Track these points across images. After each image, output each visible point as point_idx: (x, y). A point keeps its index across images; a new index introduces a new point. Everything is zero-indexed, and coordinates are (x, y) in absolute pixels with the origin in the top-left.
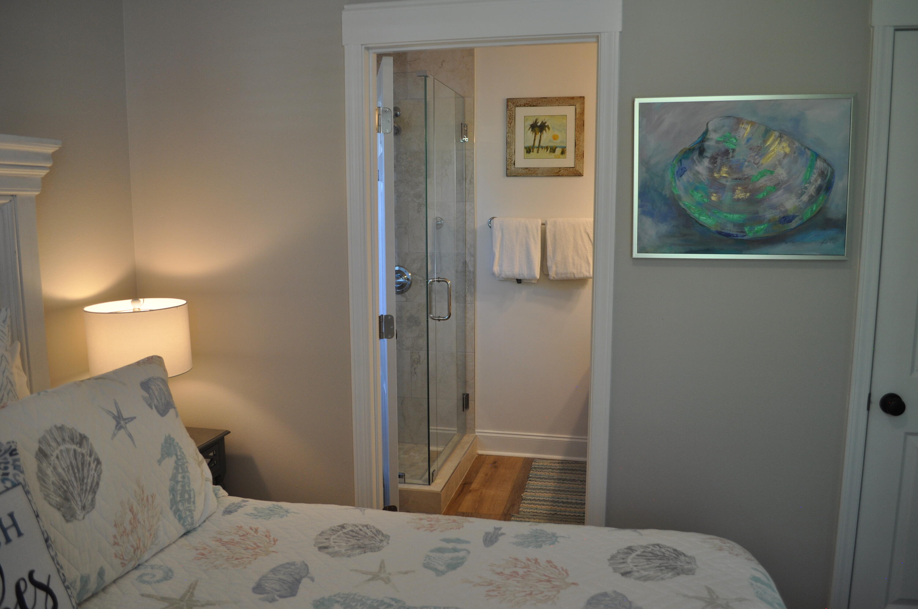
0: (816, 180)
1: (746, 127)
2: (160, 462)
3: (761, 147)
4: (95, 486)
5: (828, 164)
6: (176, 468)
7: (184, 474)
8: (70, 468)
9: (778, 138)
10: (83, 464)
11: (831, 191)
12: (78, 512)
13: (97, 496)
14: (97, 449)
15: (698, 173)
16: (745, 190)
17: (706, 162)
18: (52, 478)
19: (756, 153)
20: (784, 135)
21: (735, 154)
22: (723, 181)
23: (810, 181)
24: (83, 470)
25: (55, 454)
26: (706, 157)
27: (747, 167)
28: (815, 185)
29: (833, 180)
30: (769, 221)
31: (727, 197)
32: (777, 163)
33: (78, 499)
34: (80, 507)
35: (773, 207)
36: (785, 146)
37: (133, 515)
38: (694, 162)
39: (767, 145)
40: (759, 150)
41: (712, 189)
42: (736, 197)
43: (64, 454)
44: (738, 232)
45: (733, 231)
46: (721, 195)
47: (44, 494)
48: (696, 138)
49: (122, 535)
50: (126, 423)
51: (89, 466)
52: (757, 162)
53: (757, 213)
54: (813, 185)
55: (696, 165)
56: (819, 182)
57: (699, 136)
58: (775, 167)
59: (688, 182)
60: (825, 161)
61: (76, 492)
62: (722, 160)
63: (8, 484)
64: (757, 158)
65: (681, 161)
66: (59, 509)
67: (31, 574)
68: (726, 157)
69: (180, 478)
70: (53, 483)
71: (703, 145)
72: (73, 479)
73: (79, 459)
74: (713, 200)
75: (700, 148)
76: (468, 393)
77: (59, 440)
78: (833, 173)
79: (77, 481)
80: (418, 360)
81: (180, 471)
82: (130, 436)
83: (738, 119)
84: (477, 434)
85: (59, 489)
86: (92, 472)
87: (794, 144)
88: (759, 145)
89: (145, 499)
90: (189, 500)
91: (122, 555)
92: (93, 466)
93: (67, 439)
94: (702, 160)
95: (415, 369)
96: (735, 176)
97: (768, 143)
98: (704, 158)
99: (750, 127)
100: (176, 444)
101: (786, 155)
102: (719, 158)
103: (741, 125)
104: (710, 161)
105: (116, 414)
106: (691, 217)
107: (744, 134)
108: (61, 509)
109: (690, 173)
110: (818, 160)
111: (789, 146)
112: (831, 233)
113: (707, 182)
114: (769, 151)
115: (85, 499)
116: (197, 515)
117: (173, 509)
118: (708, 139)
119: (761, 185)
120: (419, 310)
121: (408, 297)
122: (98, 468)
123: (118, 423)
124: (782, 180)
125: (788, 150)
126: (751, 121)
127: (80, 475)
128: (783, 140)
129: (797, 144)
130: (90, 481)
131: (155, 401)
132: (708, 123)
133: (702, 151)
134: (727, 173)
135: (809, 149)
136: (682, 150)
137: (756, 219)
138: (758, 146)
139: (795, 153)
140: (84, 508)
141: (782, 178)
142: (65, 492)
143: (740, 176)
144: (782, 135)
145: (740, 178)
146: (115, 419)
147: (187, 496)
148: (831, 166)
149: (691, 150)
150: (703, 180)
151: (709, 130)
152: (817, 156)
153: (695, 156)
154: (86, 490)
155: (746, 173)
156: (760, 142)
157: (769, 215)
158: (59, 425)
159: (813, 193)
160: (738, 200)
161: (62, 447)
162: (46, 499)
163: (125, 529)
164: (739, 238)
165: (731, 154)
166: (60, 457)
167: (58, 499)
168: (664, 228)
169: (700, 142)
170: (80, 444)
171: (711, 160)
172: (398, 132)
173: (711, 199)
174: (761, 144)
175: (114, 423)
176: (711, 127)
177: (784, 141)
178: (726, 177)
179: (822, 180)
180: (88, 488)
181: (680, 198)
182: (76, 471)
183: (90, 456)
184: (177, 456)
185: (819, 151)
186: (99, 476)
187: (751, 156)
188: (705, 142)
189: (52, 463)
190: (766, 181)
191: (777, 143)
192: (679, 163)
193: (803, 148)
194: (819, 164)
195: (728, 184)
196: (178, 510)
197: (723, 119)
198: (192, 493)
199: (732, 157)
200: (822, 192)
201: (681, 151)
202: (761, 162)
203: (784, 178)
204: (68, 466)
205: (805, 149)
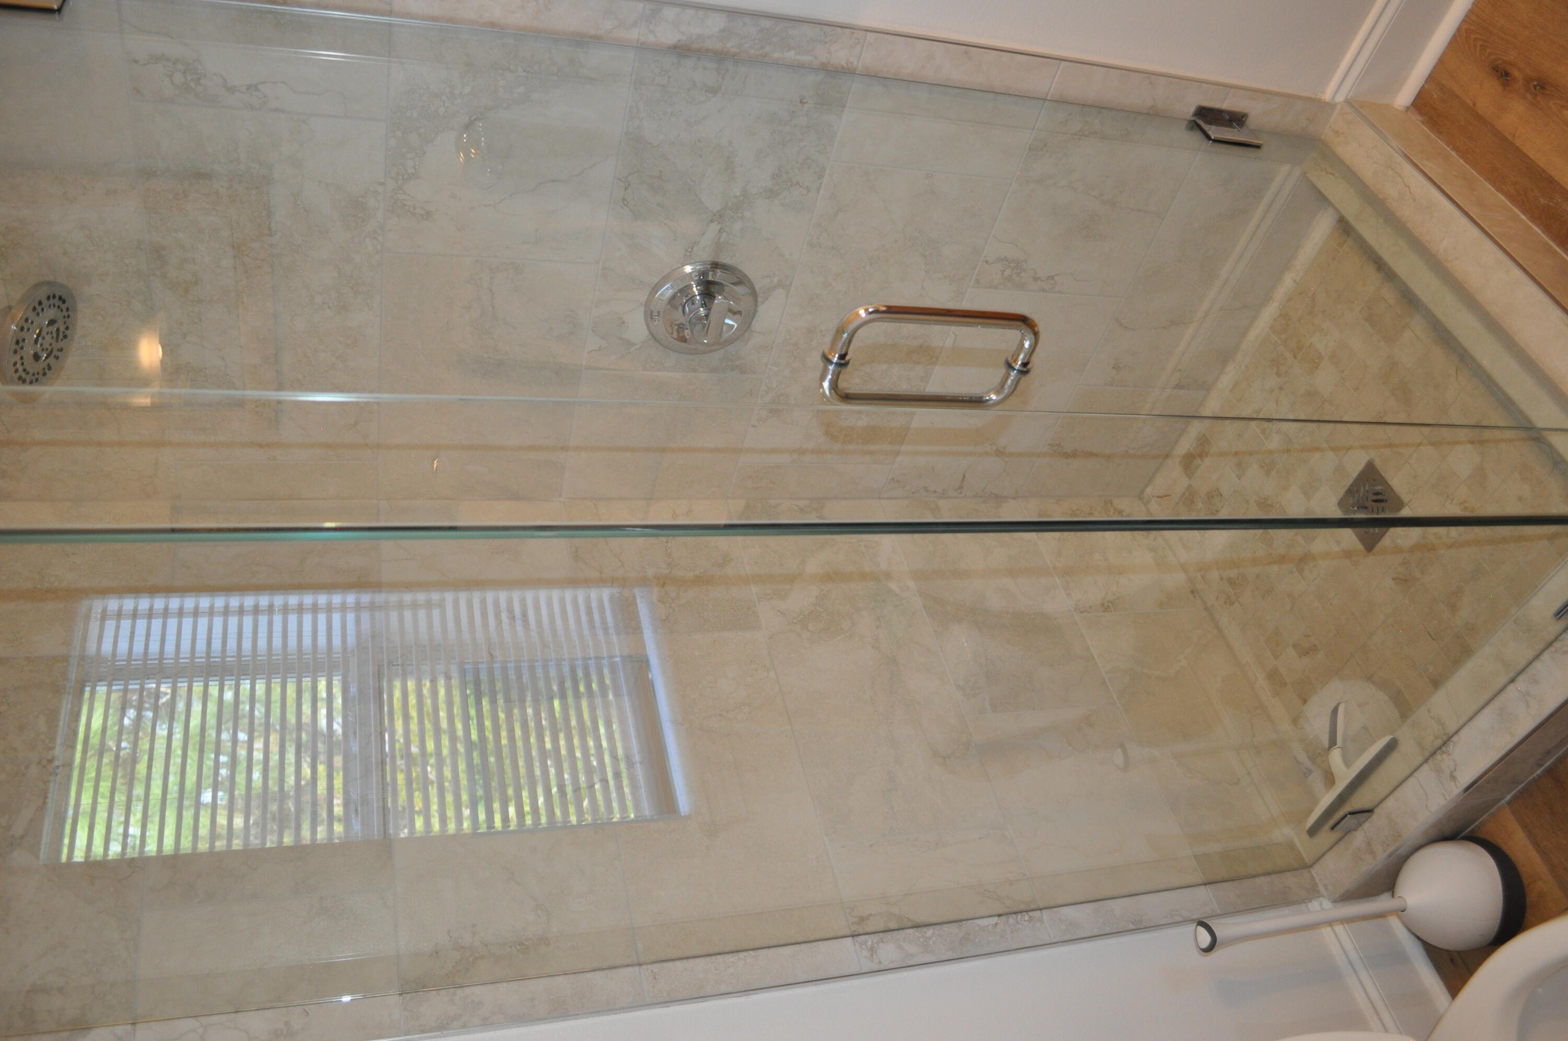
76: (1192, 110)
80: (1013, 265)
84: (1340, 98)
95: (1036, 279)
120: (833, 248)
121: (776, 280)
172: (60, 298)
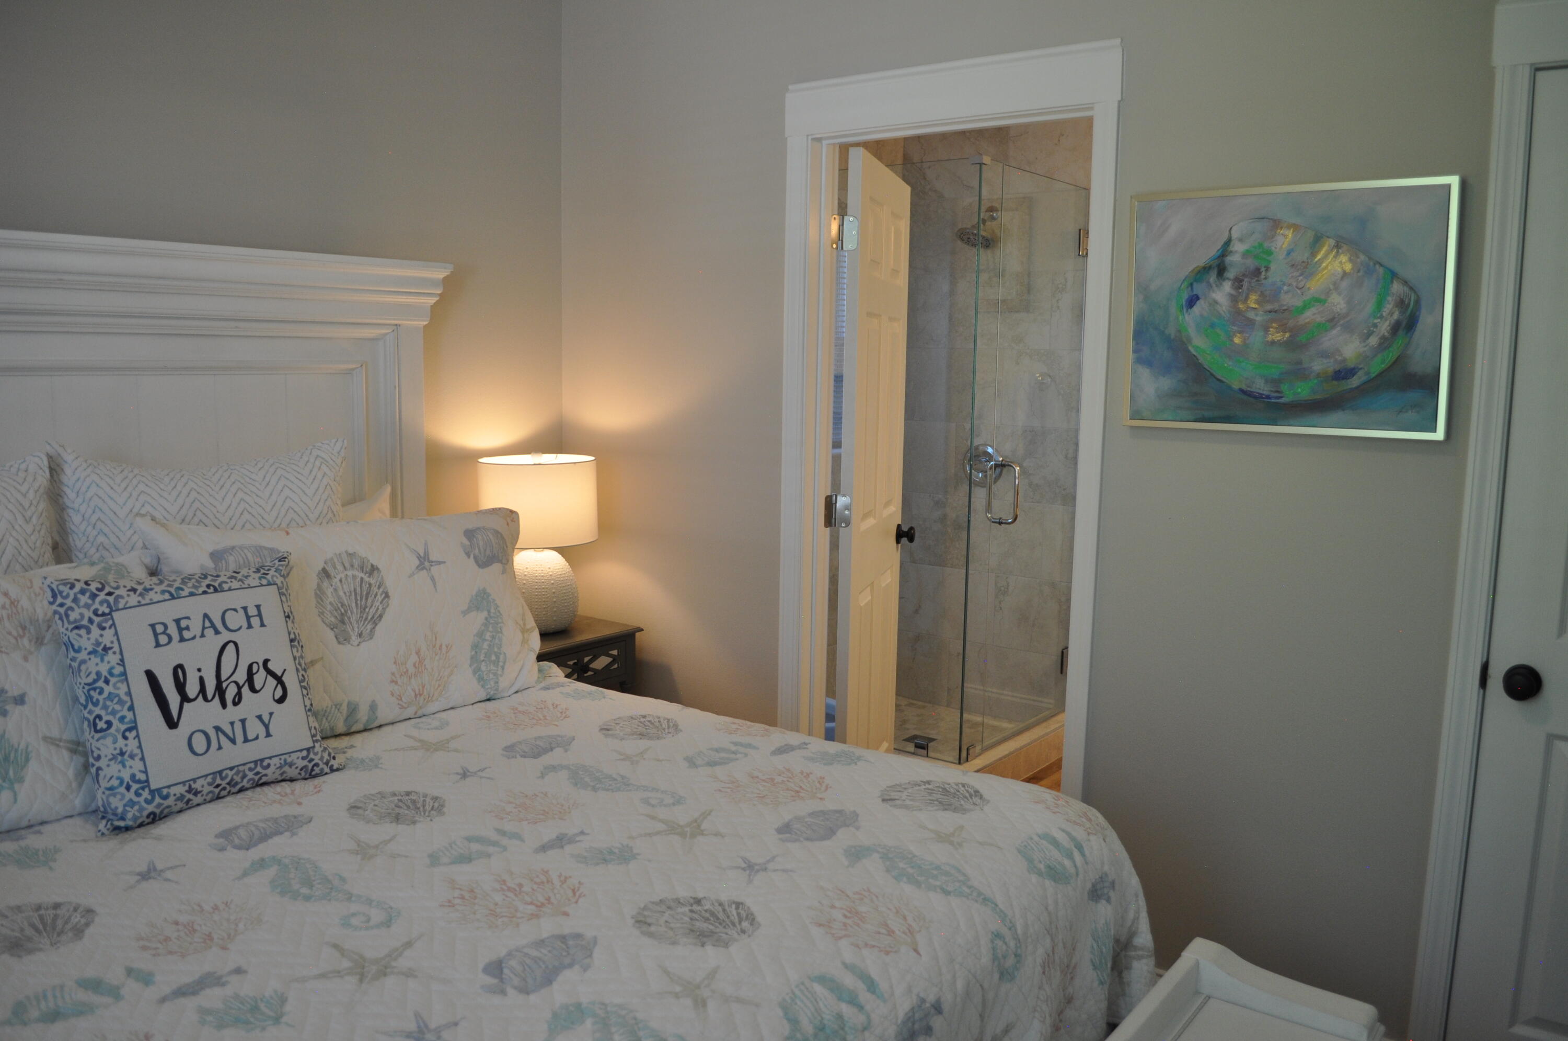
0: (1391, 314)
1: (1287, 232)
2: (465, 613)
3: (1308, 262)
4: (378, 618)
5: (1411, 288)
6: (486, 625)
7: (494, 634)
8: (353, 594)
9: (1333, 248)
10: (368, 594)
11: (1415, 330)
12: (354, 638)
13: (377, 628)
14: (390, 584)
15: (1216, 302)
16: (1283, 328)
17: (1227, 287)
18: (330, 597)
19: (1300, 272)
20: (1343, 245)
21: (1269, 274)
22: (1251, 315)
23: (1382, 315)
24: (367, 599)
25: (338, 577)
26: (1228, 279)
27: (1286, 293)
28: (1390, 321)
29: (1418, 313)
30: (1318, 376)
31: (1257, 338)
32: (1332, 287)
33: (356, 626)
34: (356, 634)
35: (1325, 355)
36: (1344, 260)
37: (419, 658)
38: (1210, 286)
39: (1316, 260)
40: (1306, 267)
41: (1235, 326)
42: (1270, 338)
43: (349, 579)
44: (1272, 391)
45: (1263, 390)
46: (1247, 335)
47: (319, 612)
48: (1213, 251)
49: (401, 675)
50: (431, 566)
51: (375, 597)
52: (1301, 285)
53: (1300, 363)
54: (1386, 320)
55: (1213, 291)
56: (1396, 316)
57: (1219, 248)
58: (1328, 293)
59: (1202, 315)
60: (1405, 283)
61: (354, 618)
62: (1250, 282)
63: (264, 582)
64: (1302, 280)
65: (1191, 285)
66: (332, 629)
67: (266, 662)
68: (1256, 279)
69: (488, 636)
70: (331, 603)
71: (1223, 262)
72: (354, 605)
73: (365, 588)
74: (1236, 343)
75: (1219, 266)
77: (347, 565)
78: (1418, 302)
79: (357, 608)
81: (491, 629)
82: (433, 579)
83: (1274, 221)
85: (336, 610)
86: (377, 604)
87: (1358, 257)
88: (1305, 260)
89: (437, 646)
90: (496, 663)
91: (400, 696)
92: (379, 598)
93: (356, 566)
94: (1221, 284)
96: (1269, 307)
97: (1319, 257)
98: (1224, 280)
99: (1293, 232)
100: (492, 601)
101: (1345, 274)
102: (1246, 280)
103: (1279, 231)
104: (1233, 285)
105: (422, 555)
106: (1205, 368)
107: (1283, 243)
108: (335, 630)
109: (1205, 303)
110: (1395, 282)
111: (1350, 260)
112: (1414, 396)
113: (1229, 315)
114: (1319, 269)
115: (363, 627)
116: (504, 683)
117: (473, 667)
118: (1231, 252)
119: (1307, 321)
122: (384, 601)
123: (422, 563)
124: (1337, 313)
125: (1348, 267)
126: (1294, 224)
127: (363, 603)
128: (1340, 251)
129: (1362, 257)
130: (373, 610)
131: (477, 551)
132: (1231, 228)
133: (1221, 270)
134: (1257, 302)
135: (1381, 265)
136: (1194, 269)
137: (1299, 373)
138: (1303, 262)
139: (1359, 271)
140: (360, 635)
141: (1339, 310)
142: (342, 614)
143: (1275, 306)
144: (1340, 244)
145: (1276, 311)
146: (419, 560)
147: (493, 658)
148: (1415, 292)
149: (1206, 269)
150: (1221, 312)
151: (1233, 239)
152: (1394, 275)
153: (1213, 277)
154: (366, 619)
155: (1285, 303)
156: (1306, 255)
157: (1318, 366)
158: (351, 551)
159: (1386, 334)
160: (1273, 343)
161: (350, 573)
162: (319, 616)
163: (407, 671)
164: (1273, 401)
165: (1263, 273)
166: (343, 580)
167: (333, 619)
168: (1166, 383)
169: (1219, 257)
170: (370, 574)
171: (1234, 283)
173: (1232, 341)
174: (1308, 258)
175: (417, 562)
176: (1235, 234)
177: (1343, 253)
178: (1256, 308)
179: (1400, 313)
180: (369, 618)
181: (1189, 340)
182: (359, 598)
183: (379, 588)
184: (489, 612)
185: (1397, 268)
186: (384, 609)
187: (1292, 276)
188: (1227, 256)
189: (333, 584)
190: (1314, 314)
191: (1331, 256)
192: (1190, 288)
193: (1371, 264)
194: (1397, 287)
195: (1258, 319)
196: (479, 669)
197: (1252, 222)
198: (502, 657)
199: (1265, 278)
200: (1401, 333)
201: (1192, 271)
202: (1308, 285)
203: (1341, 309)
204: (350, 592)
205: (1375, 264)
